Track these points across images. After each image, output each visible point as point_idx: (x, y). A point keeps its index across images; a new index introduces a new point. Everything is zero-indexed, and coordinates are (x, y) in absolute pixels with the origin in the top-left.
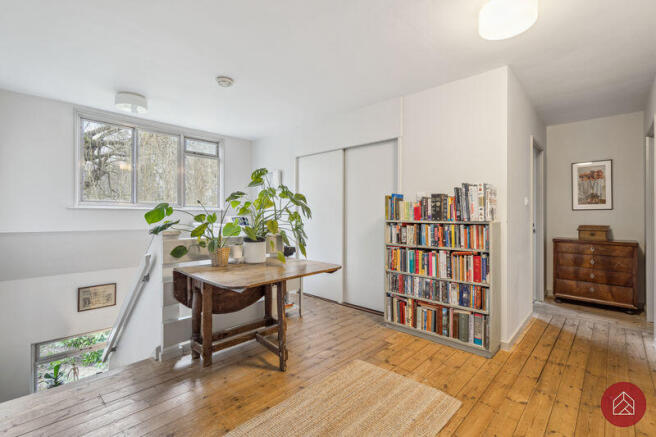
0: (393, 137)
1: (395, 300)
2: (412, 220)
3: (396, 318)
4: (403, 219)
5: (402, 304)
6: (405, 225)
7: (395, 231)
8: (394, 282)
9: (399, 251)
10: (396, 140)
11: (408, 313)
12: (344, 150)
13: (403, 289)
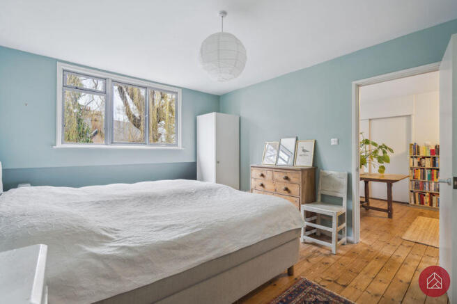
0: (409, 114)
1: (417, 194)
2: (429, 155)
3: (418, 202)
4: (422, 154)
5: (422, 195)
6: (424, 158)
7: (416, 161)
8: (417, 185)
9: (419, 170)
10: (410, 116)
11: (427, 199)
12: (370, 120)
13: (423, 188)
